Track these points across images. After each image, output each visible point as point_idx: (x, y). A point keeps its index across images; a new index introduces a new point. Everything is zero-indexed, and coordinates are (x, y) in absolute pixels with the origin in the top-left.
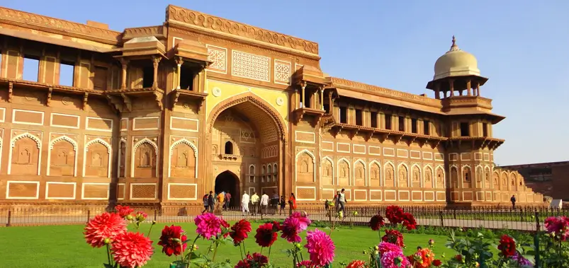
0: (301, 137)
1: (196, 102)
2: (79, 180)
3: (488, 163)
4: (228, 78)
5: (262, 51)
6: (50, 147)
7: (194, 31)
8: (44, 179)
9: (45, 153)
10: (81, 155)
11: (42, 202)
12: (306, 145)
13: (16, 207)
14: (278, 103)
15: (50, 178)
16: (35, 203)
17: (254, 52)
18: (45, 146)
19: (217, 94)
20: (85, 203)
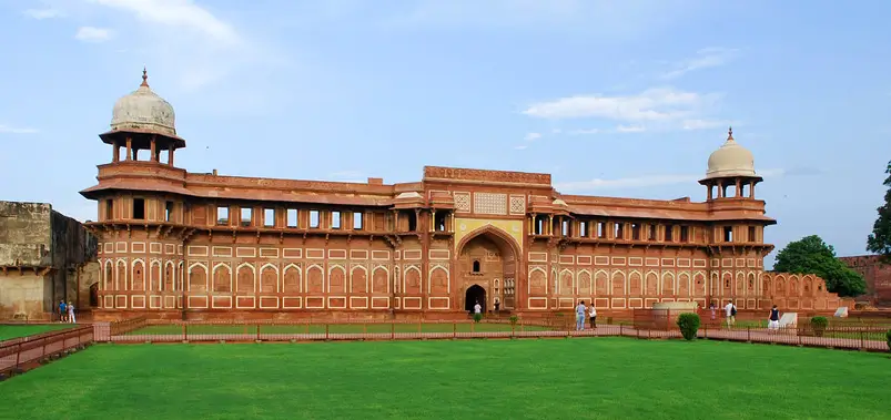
0: (533, 257)
1: (448, 237)
2: (370, 296)
3: (752, 269)
4: (471, 215)
5: (498, 190)
6: (351, 273)
7: (443, 183)
8: (348, 295)
9: (348, 277)
10: (370, 278)
11: (348, 311)
12: (538, 263)
13: (334, 314)
14: (515, 231)
15: (352, 295)
16: (344, 311)
17: (492, 192)
18: (348, 273)
19: (462, 229)
20: (375, 311)
